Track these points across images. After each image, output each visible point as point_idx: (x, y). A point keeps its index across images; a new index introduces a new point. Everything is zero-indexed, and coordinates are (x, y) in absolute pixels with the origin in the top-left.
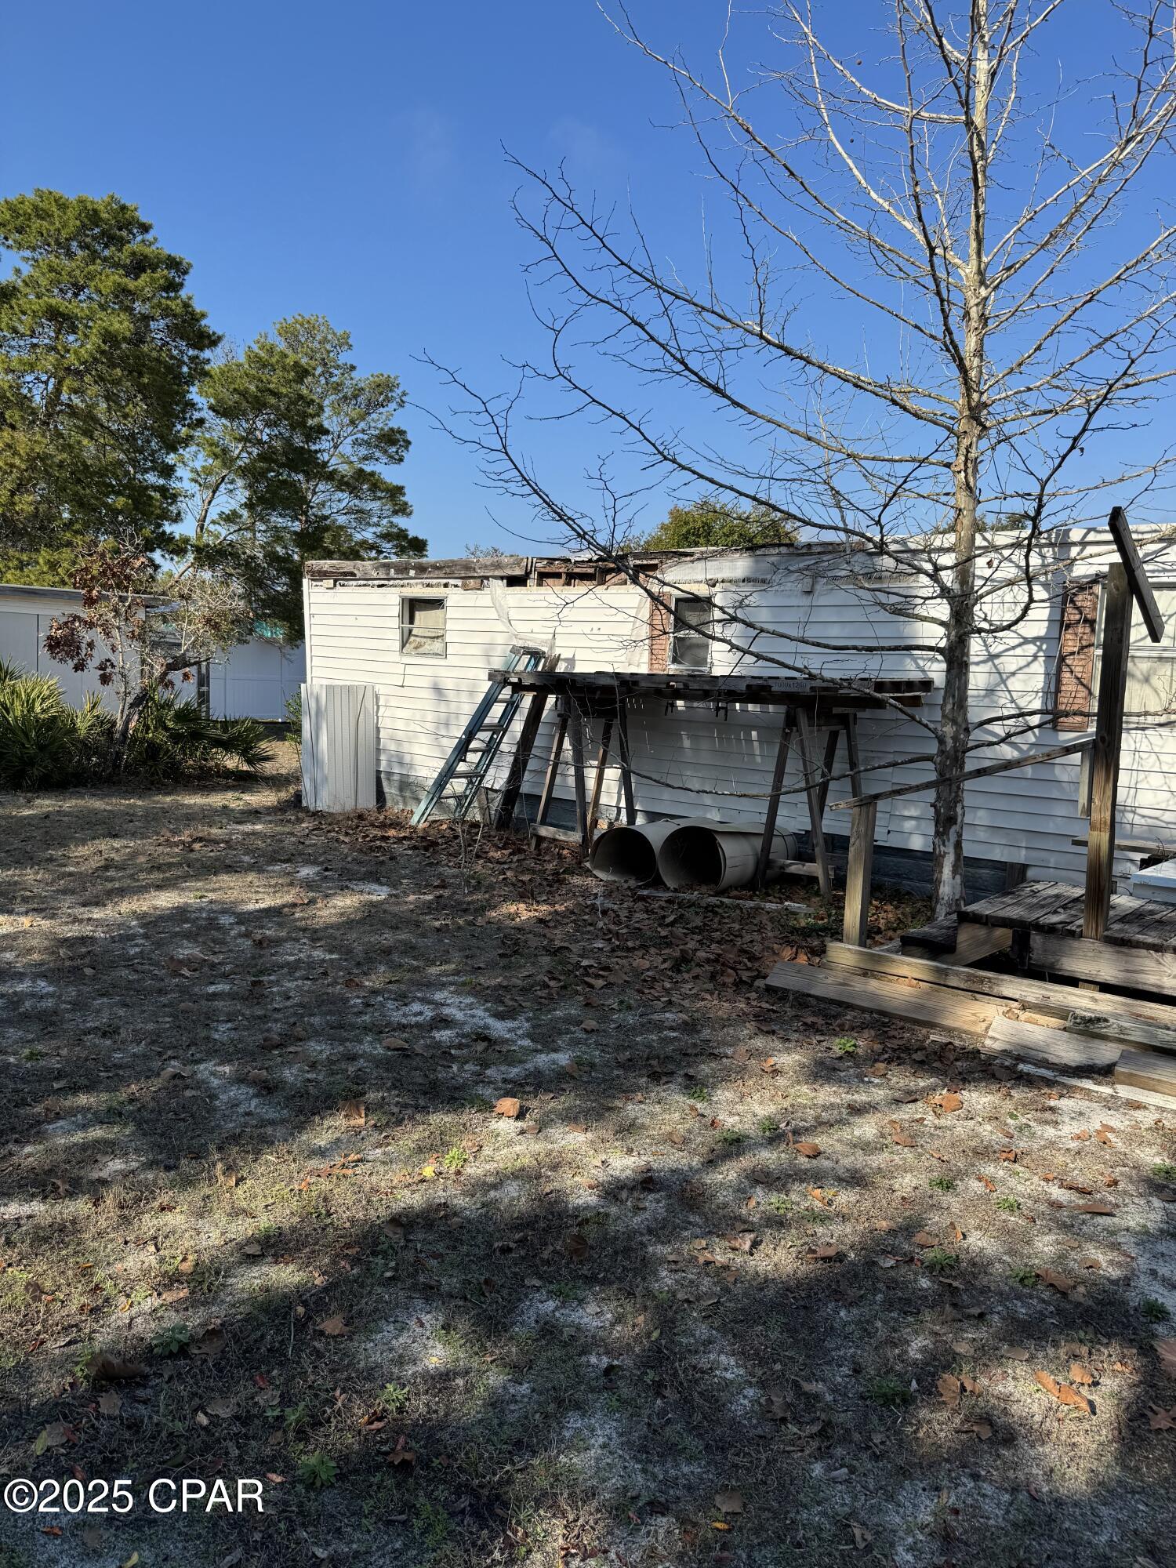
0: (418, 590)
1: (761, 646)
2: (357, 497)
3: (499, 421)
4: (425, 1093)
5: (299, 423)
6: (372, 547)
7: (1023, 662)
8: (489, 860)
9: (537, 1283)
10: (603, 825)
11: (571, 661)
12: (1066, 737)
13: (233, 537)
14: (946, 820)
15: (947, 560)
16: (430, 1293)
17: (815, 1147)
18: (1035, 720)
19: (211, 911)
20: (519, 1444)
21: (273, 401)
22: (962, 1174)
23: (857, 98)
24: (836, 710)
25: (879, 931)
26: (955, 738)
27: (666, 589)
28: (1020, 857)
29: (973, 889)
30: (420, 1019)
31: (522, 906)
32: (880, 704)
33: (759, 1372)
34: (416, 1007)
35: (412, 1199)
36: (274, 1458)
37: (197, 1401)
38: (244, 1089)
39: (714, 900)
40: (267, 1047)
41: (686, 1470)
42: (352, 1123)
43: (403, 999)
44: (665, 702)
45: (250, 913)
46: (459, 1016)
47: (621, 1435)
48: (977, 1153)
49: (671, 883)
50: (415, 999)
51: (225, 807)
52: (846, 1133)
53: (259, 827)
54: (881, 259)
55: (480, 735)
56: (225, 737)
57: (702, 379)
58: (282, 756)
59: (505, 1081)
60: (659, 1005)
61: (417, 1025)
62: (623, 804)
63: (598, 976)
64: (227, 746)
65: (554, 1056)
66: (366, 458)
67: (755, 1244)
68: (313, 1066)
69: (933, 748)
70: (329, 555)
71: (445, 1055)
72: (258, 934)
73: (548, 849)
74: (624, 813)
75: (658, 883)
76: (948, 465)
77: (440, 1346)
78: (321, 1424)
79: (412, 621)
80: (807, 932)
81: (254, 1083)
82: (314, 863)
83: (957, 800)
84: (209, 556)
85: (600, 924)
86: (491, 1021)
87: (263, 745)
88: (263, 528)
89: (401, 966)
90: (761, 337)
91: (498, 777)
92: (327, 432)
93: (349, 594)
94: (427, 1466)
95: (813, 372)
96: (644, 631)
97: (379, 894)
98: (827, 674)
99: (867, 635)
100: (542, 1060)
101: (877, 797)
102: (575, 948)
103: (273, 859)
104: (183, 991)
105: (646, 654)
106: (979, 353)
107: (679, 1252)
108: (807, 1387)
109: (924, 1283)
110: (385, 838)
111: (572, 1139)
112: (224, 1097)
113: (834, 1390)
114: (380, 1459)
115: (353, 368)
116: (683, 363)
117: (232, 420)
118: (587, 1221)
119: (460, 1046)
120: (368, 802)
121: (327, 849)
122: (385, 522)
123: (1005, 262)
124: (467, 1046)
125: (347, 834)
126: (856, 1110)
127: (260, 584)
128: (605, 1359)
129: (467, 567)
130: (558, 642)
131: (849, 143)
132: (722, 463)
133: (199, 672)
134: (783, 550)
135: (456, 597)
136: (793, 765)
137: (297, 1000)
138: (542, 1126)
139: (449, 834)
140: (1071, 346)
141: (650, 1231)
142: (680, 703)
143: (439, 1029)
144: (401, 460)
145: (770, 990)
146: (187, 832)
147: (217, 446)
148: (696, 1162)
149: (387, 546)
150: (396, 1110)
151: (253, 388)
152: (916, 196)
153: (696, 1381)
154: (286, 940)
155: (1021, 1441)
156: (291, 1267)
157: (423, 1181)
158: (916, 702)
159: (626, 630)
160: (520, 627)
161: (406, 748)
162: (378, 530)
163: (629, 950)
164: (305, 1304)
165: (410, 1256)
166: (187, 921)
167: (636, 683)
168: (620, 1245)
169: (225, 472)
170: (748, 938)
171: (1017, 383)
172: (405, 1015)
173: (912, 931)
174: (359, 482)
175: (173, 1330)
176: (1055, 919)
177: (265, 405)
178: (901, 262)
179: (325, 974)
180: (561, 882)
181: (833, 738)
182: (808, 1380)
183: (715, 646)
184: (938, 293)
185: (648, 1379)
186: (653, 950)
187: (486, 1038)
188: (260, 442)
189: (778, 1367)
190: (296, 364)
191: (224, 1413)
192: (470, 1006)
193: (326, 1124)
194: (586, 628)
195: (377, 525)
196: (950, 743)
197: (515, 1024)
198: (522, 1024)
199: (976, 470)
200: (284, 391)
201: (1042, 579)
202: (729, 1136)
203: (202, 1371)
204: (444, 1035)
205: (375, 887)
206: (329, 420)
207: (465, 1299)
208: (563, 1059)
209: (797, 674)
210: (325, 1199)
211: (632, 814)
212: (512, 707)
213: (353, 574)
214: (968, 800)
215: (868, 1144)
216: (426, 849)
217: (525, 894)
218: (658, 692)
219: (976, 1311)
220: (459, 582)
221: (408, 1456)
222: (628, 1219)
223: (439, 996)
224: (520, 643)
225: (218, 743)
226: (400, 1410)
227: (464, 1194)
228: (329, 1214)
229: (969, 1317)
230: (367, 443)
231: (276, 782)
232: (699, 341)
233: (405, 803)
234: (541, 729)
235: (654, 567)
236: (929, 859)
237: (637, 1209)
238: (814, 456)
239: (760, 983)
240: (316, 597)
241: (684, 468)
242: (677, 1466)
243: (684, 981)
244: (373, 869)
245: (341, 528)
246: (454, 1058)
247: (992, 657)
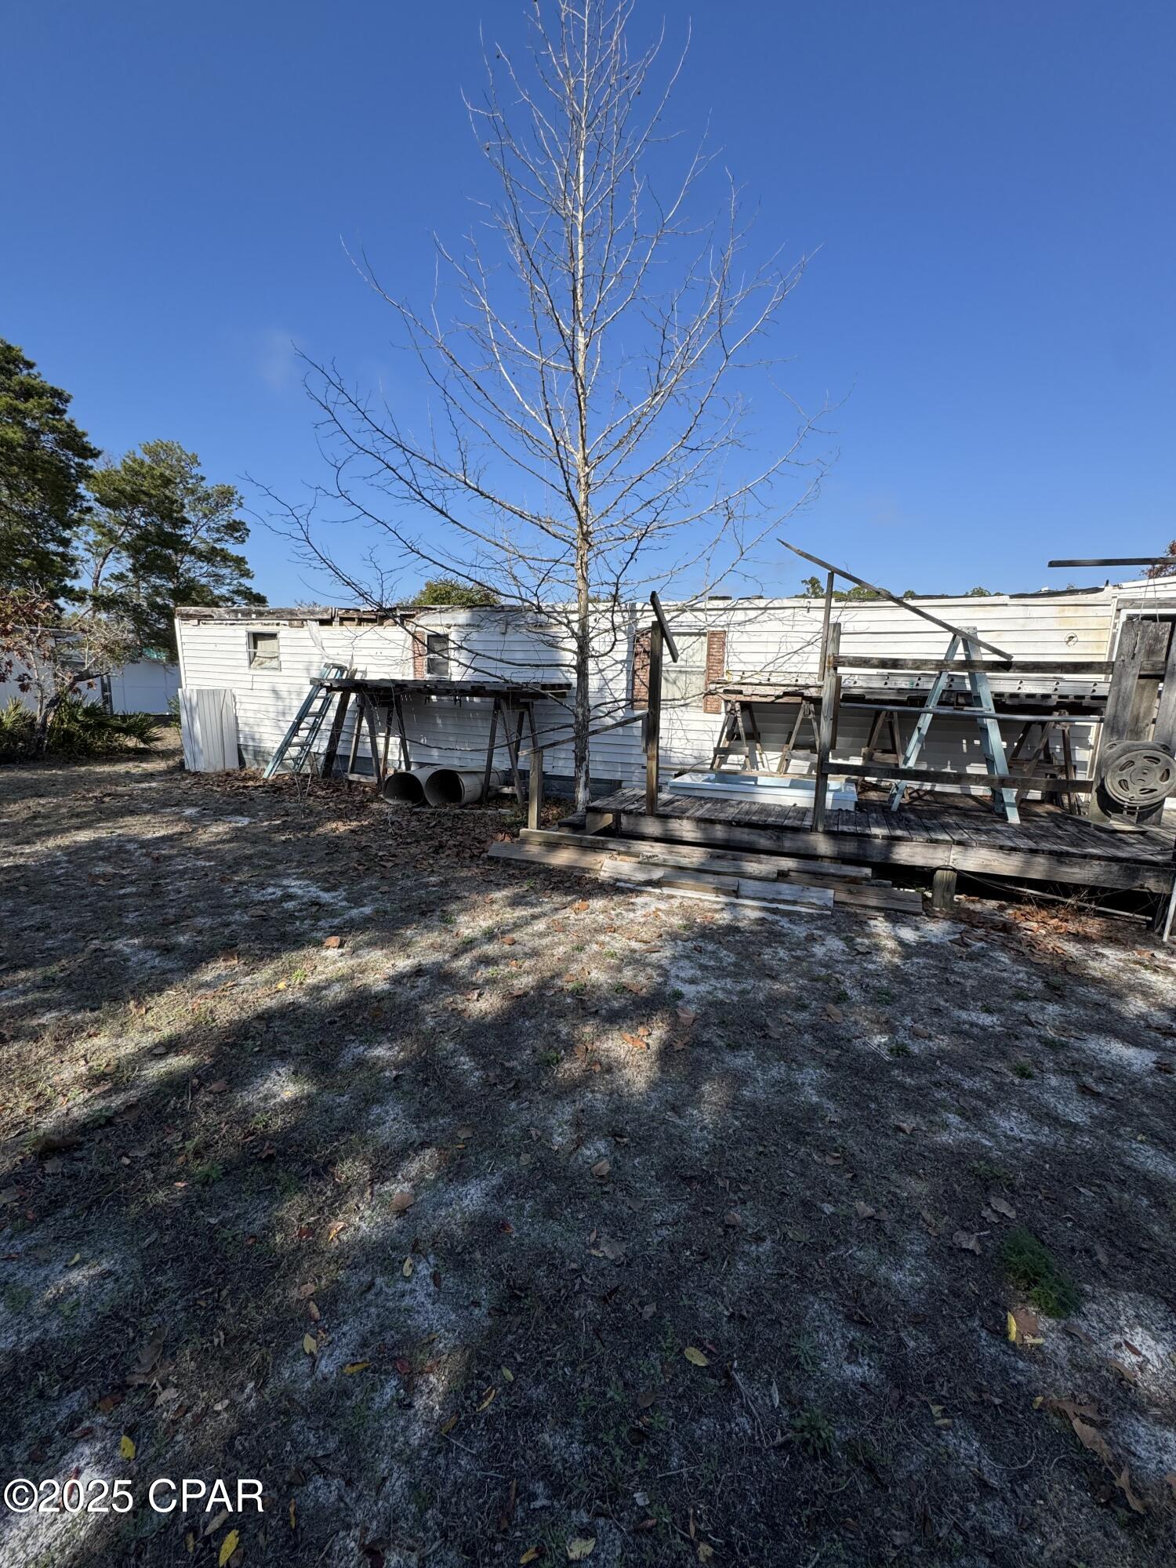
0: (258, 627)
1: (479, 663)
2: (213, 565)
3: (303, 522)
4: (278, 940)
5: (167, 516)
6: (228, 600)
7: (616, 673)
8: (318, 797)
9: (353, 1038)
10: (391, 772)
11: (365, 673)
12: (638, 713)
13: (123, 590)
14: (581, 759)
15: (574, 617)
16: (284, 1056)
17: (513, 939)
18: (622, 704)
19: (120, 841)
20: (342, 1130)
21: (146, 499)
22: (588, 942)
23: (516, 349)
24: (522, 700)
25: (549, 821)
26: (583, 715)
27: (418, 629)
28: (618, 776)
29: (595, 795)
30: (273, 897)
31: (340, 823)
32: (544, 697)
33: (482, 1062)
34: (270, 890)
35: (269, 1003)
36: (179, 1173)
37: (121, 1151)
38: (149, 952)
39: (458, 811)
40: (166, 924)
41: (441, 1122)
42: (229, 963)
43: (262, 886)
44: (424, 697)
45: (149, 840)
46: (300, 892)
47: (404, 1111)
48: (595, 930)
49: (433, 804)
50: (269, 885)
51: (128, 772)
52: (529, 930)
53: (154, 785)
54: (531, 445)
55: (306, 719)
56: (124, 725)
57: (433, 506)
58: (169, 738)
59: (331, 927)
60: (426, 873)
61: (271, 900)
62: (402, 759)
63: (388, 861)
64: (127, 732)
65: (362, 909)
66: (218, 540)
67: (480, 995)
68: (200, 932)
69: (572, 721)
70: (196, 604)
71: (291, 916)
72: (156, 853)
73: (356, 788)
74: (403, 764)
75: (425, 804)
76: (573, 565)
77: (291, 1085)
78: (212, 1146)
79: (255, 647)
80: (510, 825)
81: (157, 948)
82: (195, 805)
83: (586, 748)
84: (103, 603)
85: (390, 831)
86: (321, 894)
87: (154, 730)
88: (145, 585)
89: (259, 865)
90: (466, 483)
91: (321, 746)
92: (189, 522)
93: (210, 630)
94: (285, 1154)
95: (498, 507)
96: (410, 654)
97: (243, 822)
98: (514, 680)
99: (534, 658)
100: (354, 912)
101: (543, 747)
102: (374, 846)
103: (165, 805)
104: (100, 894)
105: (412, 669)
106: (586, 503)
107: (437, 1006)
108: (507, 1064)
109: (569, 1000)
110: (245, 787)
111: (375, 955)
112: (134, 959)
113: (522, 1063)
114: (253, 1157)
115: (203, 479)
116: (420, 494)
117: (114, 510)
118: (383, 999)
119: (301, 910)
120: (232, 764)
121: (204, 796)
122: (235, 582)
123: (597, 454)
124: (306, 909)
125: (219, 786)
126: (534, 917)
127: (146, 622)
128: (394, 1072)
129: (291, 612)
130: (356, 660)
131: (512, 374)
132: (449, 556)
133: (102, 680)
134: (488, 608)
135: (284, 631)
136: (499, 732)
137: (187, 893)
138: (354, 951)
139: (291, 782)
140: (632, 504)
141: (421, 998)
142: (434, 697)
143: (286, 902)
144: (244, 541)
145: (490, 858)
146: (99, 791)
147: (104, 527)
148: (447, 957)
149: (237, 598)
150: (258, 952)
151: (128, 488)
152: (547, 410)
153: (447, 1074)
154: (177, 856)
155: (614, 1069)
156: (188, 1056)
157: (278, 992)
158: (563, 695)
159: (397, 653)
160: (329, 651)
161: (256, 729)
162: (231, 588)
163: (408, 844)
164: (198, 1077)
165: (270, 1036)
166: (101, 849)
167: (405, 685)
168: (403, 1008)
169: (112, 546)
170: (478, 831)
171: (607, 521)
172: (263, 895)
173: (565, 820)
174: (212, 555)
175: (101, 1110)
176: (632, 807)
177: (139, 501)
178: (543, 448)
179: (206, 875)
180: (365, 807)
181: (522, 715)
182: (509, 1061)
183: (452, 664)
184: (562, 467)
185: (419, 1078)
186: (422, 843)
187: (317, 904)
188: (139, 527)
189: (492, 1057)
190: (162, 475)
191: (142, 1154)
192: (307, 886)
193: (210, 966)
194: (373, 652)
195: (229, 584)
196: (581, 718)
197: (337, 893)
198: (342, 893)
199: (587, 569)
200: (153, 492)
201: (623, 628)
202: (466, 940)
203: (124, 1132)
204: (290, 905)
205: (239, 818)
206: (188, 514)
207: (307, 1054)
208: (367, 910)
209: (498, 680)
210: (211, 1012)
211: (408, 765)
212: (327, 702)
213: (211, 616)
214: (591, 747)
215: (541, 933)
216: (275, 792)
217: (341, 816)
218: (419, 690)
219: (593, 1010)
220: (287, 623)
221: (271, 1152)
222: (407, 994)
223: (285, 882)
224: (330, 662)
225: (119, 730)
226: (265, 1127)
227: (305, 995)
228: (214, 1020)
229: (591, 1014)
230: (218, 531)
231: (165, 755)
232: (430, 483)
233: (259, 764)
234: (348, 715)
235: (413, 616)
236: (574, 780)
237: (413, 987)
238: (501, 555)
239: (484, 855)
240: (185, 632)
241: (424, 557)
242: (436, 1120)
243: (442, 858)
244: (237, 807)
245: (204, 586)
246: (297, 918)
247: (601, 671)
